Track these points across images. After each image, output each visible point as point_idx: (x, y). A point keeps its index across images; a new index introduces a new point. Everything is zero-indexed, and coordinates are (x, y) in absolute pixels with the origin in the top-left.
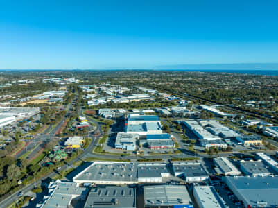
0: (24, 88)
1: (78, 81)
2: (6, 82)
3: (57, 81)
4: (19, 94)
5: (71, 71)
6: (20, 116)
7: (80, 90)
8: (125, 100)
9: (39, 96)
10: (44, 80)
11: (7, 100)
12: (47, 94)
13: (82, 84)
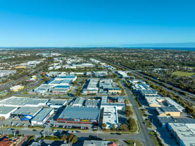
4: (14, 63)
10: (37, 55)
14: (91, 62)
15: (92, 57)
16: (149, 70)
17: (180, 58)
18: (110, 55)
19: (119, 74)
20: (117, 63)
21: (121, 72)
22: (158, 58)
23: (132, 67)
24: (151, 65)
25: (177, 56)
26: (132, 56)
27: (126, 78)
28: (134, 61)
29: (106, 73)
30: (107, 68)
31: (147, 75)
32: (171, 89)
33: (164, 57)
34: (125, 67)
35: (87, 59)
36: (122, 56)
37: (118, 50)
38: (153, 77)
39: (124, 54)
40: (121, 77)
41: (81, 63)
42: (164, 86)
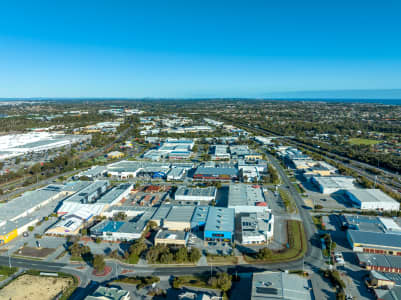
0: (76, 119)
1: (141, 112)
2: (56, 113)
3: (116, 112)
4: (72, 125)
5: (137, 100)
6: (74, 141)
7: (138, 121)
8: (181, 131)
9: (93, 127)
10: (101, 111)
11: (60, 129)
12: (100, 125)
13: (143, 115)
14: (206, 124)
15: (207, 117)
16: (307, 135)
17: (371, 118)
18: (238, 114)
19: (257, 141)
20: (252, 125)
21: (260, 138)
22: (329, 118)
23: (279, 132)
24: (313, 129)
25: (366, 115)
26: (281, 115)
27: (269, 146)
28: (283, 123)
29: (236, 139)
30: (237, 133)
31: (303, 142)
32: (333, 158)
33: (342, 116)
34: (266, 132)
35: (198, 119)
36: (262, 114)
37: (254, 104)
38: (311, 145)
39: (265, 111)
40: (261, 144)
41: (190, 125)
42: (324, 154)
